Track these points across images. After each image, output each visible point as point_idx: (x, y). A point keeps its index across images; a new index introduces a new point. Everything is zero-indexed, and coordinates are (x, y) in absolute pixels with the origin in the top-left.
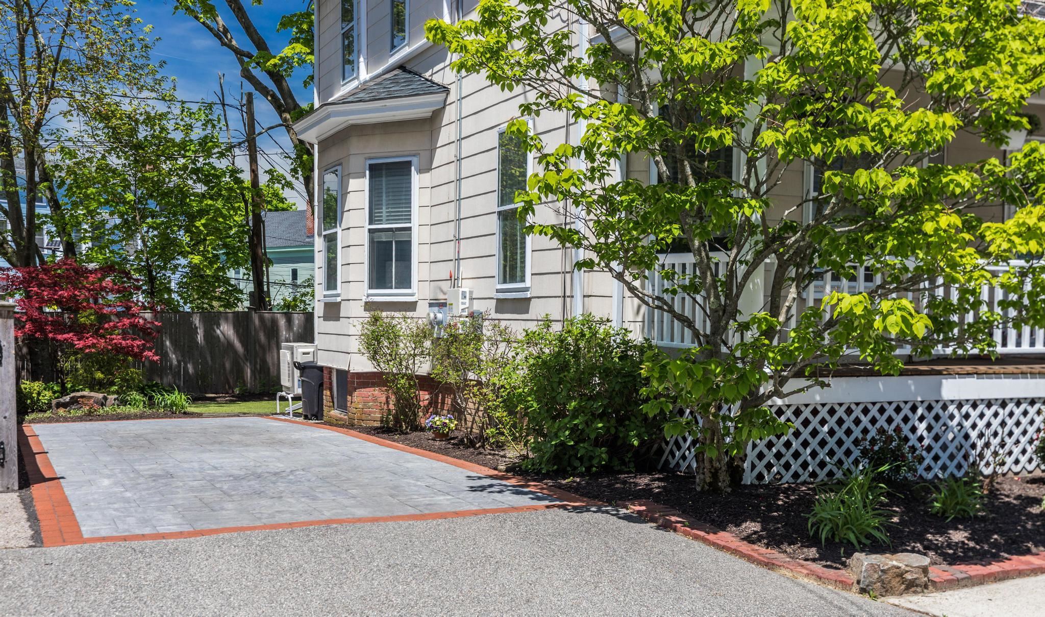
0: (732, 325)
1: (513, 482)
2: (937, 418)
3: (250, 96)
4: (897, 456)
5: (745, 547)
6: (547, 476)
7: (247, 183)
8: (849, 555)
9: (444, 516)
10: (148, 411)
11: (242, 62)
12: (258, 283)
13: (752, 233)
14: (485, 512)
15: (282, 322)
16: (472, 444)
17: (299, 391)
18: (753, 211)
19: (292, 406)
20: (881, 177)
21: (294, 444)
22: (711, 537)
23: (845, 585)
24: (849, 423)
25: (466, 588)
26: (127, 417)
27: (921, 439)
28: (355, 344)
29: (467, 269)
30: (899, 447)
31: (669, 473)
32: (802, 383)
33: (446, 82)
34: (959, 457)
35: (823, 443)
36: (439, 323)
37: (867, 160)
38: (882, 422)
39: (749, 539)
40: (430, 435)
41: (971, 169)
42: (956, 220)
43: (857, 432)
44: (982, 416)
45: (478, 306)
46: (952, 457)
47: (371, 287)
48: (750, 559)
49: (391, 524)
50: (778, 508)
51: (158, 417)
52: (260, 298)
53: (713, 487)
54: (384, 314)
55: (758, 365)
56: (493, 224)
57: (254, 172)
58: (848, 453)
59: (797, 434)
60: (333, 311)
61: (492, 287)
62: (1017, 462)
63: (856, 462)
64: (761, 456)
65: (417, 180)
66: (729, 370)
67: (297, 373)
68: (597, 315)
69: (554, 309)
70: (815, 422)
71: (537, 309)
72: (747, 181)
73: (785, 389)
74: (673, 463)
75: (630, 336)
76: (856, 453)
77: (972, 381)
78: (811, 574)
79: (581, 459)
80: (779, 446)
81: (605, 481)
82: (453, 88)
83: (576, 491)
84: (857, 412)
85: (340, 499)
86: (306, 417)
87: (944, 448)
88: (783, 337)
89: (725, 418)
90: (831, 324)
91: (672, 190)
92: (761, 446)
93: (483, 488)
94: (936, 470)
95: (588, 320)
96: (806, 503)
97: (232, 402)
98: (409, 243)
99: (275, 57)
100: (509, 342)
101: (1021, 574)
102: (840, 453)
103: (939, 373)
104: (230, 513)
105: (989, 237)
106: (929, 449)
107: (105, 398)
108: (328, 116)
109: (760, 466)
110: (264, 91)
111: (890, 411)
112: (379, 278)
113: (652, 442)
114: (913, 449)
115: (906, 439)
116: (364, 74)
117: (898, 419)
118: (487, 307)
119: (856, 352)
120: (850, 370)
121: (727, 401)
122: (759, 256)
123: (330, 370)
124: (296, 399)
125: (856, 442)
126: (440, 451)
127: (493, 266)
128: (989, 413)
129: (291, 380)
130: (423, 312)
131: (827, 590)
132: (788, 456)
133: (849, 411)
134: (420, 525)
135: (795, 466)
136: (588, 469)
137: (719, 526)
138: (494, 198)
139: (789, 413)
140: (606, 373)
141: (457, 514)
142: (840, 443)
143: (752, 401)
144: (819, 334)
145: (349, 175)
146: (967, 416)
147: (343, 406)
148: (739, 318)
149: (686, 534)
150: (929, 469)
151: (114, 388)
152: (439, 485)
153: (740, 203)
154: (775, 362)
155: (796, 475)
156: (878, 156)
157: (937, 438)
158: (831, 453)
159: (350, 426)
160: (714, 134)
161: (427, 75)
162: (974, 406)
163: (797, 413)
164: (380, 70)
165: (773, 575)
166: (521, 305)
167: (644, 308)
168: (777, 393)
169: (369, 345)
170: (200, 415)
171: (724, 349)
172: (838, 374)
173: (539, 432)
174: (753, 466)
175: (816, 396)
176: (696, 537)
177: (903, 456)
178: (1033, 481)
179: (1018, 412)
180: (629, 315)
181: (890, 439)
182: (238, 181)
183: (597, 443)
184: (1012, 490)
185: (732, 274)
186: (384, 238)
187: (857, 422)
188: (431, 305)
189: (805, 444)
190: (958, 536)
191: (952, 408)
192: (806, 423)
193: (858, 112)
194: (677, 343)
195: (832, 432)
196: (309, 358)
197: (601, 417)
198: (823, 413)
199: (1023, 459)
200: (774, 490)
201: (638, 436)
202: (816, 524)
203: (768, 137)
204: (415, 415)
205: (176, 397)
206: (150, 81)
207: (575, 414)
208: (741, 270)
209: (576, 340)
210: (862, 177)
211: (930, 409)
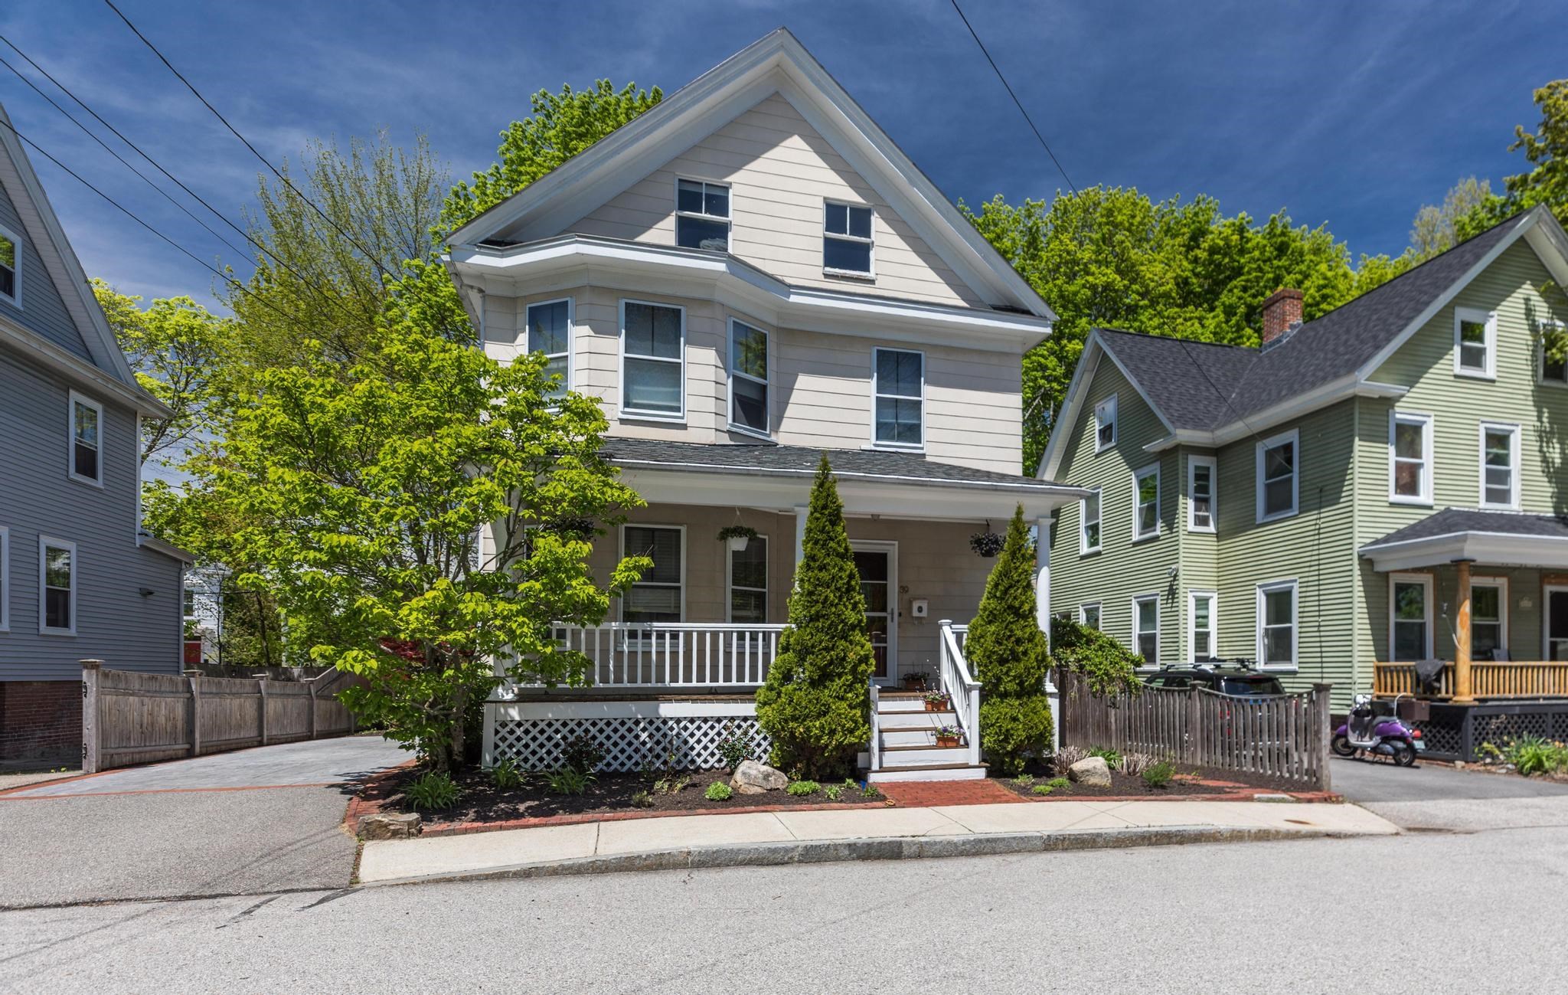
2: (658, 730)
27: (644, 744)
34: (679, 757)
44: (699, 729)
46: (672, 757)
59: (534, 740)
70: (550, 732)
87: (665, 750)
103: (654, 701)
106: (651, 751)
114: (637, 752)
115: (631, 744)
117: (623, 731)
132: (527, 755)
135: (533, 761)
146: (685, 730)
155: (534, 767)
157: (658, 744)
162: (692, 723)
189: (542, 746)
191: (671, 724)
192: (542, 733)
195: (565, 739)
198: (557, 726)
211: (651, 723)
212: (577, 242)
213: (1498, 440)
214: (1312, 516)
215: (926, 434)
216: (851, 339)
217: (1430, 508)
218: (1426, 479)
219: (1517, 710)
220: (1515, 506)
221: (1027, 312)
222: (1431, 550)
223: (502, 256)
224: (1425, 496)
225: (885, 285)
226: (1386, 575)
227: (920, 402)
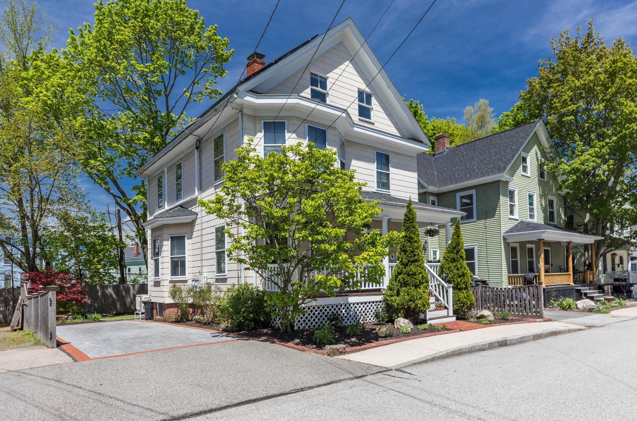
0: (290, 285)
1: (225, 334)
2: (348, 308)
3: (119, 211)
4: (337, 319)
5: (296, 346)
6: (236, 331)
7: (118, 240)
8: (324, 346)
9: (207, 344)
10: (86, 321)
11: (115, 199)
12: (122, 274)
13: (294, 259)
14: (219, 342)
15: (131, 288)
16: (209, 324)
17: (144, 311)
18: (293, 253)
19: (140, 316)
20: (327, 246)
21: (147, 328)
22: (286, 344)
23: (324, 354)
24: (323, 311)
25: (218, 362)
26: (78, 323)
27: (344, 314)
28: (167, 294)
29: (205, 269)
30: (337, 317)
31: (273, 328)
32: (310, 300)
33: (197, 212)
34: (354, 319)
35: (316, 317)
36: (196, 287)
37: (323, 242)
38: (333, 310)
39: (297, 344)
40: (194, 322)
41: (350, 243)
42: (347, 256)
43: (326, 313)
44: (360, 307)
45: (209, 281)
46: (352, 319)
47: (171, 276)
48: (298, 349)
49: (191, 348)
50: (305, 335)
51: (90, 323)
52: (123, 280)
53: (286, 331)
54: (177, 284)
55: (297, 296)
56: (214, 256)
57: (121, 237)
58: (324, 319)
59: (309, 314)
60: (157, 284)
61: (215, 275)
62: (370, 319)
63: (326, 322)
64: (299, 321)
65: (187, 241)
66: (290, 297)
67: (143, 305)
68: (249, 282)
69: (235, 281)
70: (314, 311)
71: (229, 281)
72: (292, 245)
73: (305, 302)
74: (273, 325)
75: (259, 289)
76: (326, 319)
77: (357, 297)
78: (314, 352)
79: (246, 326)
80: (304, 318)
81: (254, 331)
82: (199, 213)
83: (245, 335)
84: (326, 308)
85: (171, 342)
86: (146, 319)
87: (350, 316)
88: (304, 287)
89: (288, 311)
90: (317, 283)
91: (272, 247)
92: (299, 318)
93: (216, 336)
94: (348, 322)
95: (246, 284)
96: (312, 333)
97: (113, 316)
98: (185, 261)
99: (130, 199)
100: (220, 291)
101: (369, 348)
102: (321, 320)
103: (348, 295)
104: (136, 348)
105: (355, 259)
106: (346, 317)
107: (68, 317)
108: (156, 221)
109: (299, 324)
110: (124, 209)
111: (335, 307)
112: (174, 272)
113: (267, 319)
114: (342, 317)
115: (340, 314)
116: (167, 207)
117: (337, 309)
118: (212, 281)
119: (324, 290)
120: (322, 296)
121: (289, 306)
122: (296, 265)
123: (156, 303)
124: (142, 313)
125: (326, 316)
126: (198, 327)
127: (215, 268)
128: (362, 306)
129: (140, 307)
130: (190, 283)
131: (319, 356)
132: (307, 321)
133: (323, 307)
134: (200, 347)
135: (309, 324)
136: (248, 329)
137: (288, 341)
138: (214, 247)
139: (306, 309)
140: (252, 300)
141: (210, 343)
142: (321, 316)
143: (296, 306)
144: (314, 287)
145: (163, 240)
146: (356, 307)
147: (161, 315)
148: (292, 282)
149: (279, 344)
150: (346, 322)
151: (70, 313)
152: (202, 336)
153: (290, 251)
154: (302, 294)
155: (309, 326)
156: (326, 240)
157: (348, 314)
158: (319, 319)
159: (165, 321)
160: (283, 234)
161: (190, 209)
162: (358, 304)
163: (309, 308)
164: (173, 206)
165: (304, 353)
166: (224, 280)
167: (263, 280)
168: (303, 303)
169: (172, 295)
170: (105, 321)
171: (287, 291)
172: (319, 297)
173: (232, 318)
174: (297, 324)
175: (314, 303)
176: (282, 345)
177: (339, 319)
178: (375, 324)
179: (369, 305)
180: (259, 282)
181: (335, 315)
182: (114, 239)
183: (251, 321)
184: (368, 327)
185: (289, 270)
186: (176, 260)
187: (326, 310)
188: (193, 281)
189: (312, 317)
190: (354, 339)
191: (352, 305)
192: (311, 311)
193: (320, 229)
194: (273, 290)
195: (319, 314)
196: (147, 300)
197: (252, 313)
198: (316, 308)
199: (372, 319)
200: (303, 331)
201: (263, 318)
202: (315, 339)
203: (297, 235)
204: (188, 316)
205: (95, 315)
206: (85, 207)
207: (244, 312)
208: (292, 269)
209: (243, 290)
210: (323, 246)
211: (346, 305)
212: (297, 98)
213: (531, 197)
214: (483, 221)
215: (391, 187)
216: (368, 146)
217: (517, 220)
218: (516, 210)
219: (555, 289)
220: (535, 220)
221: (422, 142)
222: (532, 235)
223: (257, 98)
224: (516, 216)
225: (377, 126)
226: (509, 243)
227: (389, 174)
